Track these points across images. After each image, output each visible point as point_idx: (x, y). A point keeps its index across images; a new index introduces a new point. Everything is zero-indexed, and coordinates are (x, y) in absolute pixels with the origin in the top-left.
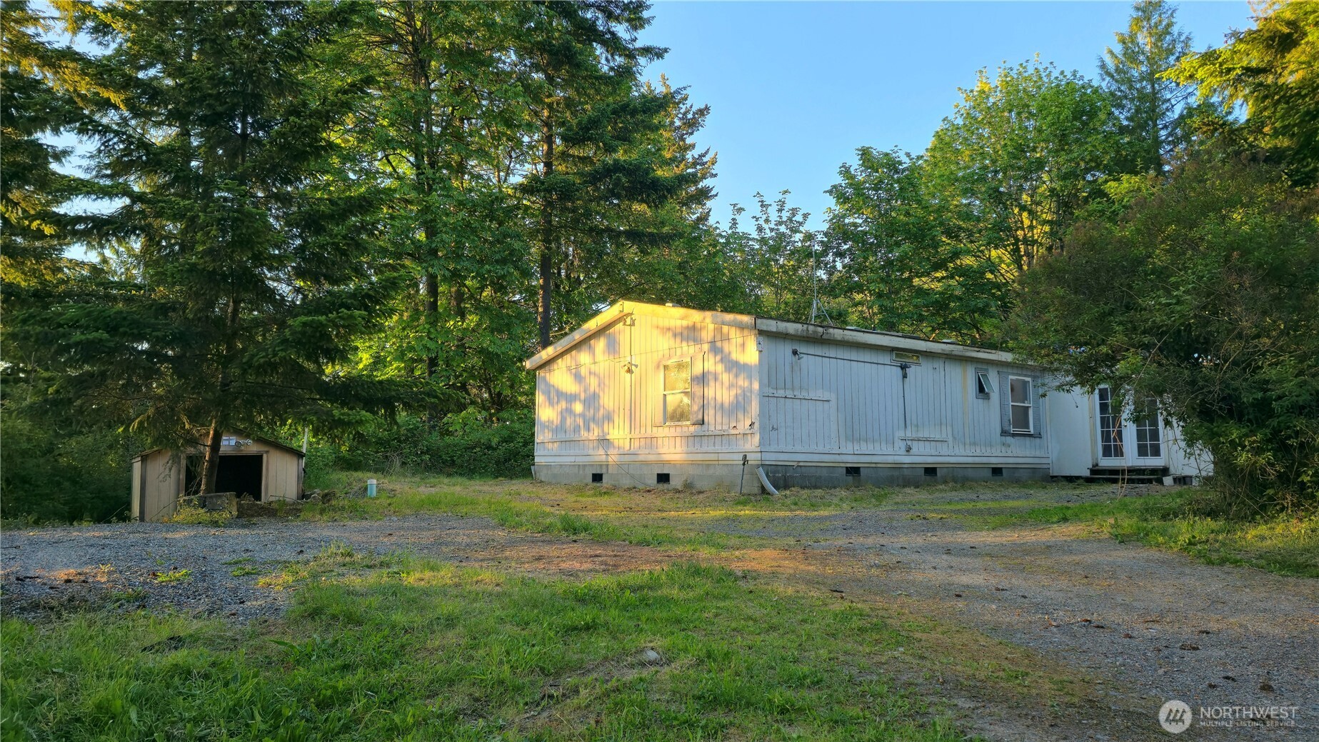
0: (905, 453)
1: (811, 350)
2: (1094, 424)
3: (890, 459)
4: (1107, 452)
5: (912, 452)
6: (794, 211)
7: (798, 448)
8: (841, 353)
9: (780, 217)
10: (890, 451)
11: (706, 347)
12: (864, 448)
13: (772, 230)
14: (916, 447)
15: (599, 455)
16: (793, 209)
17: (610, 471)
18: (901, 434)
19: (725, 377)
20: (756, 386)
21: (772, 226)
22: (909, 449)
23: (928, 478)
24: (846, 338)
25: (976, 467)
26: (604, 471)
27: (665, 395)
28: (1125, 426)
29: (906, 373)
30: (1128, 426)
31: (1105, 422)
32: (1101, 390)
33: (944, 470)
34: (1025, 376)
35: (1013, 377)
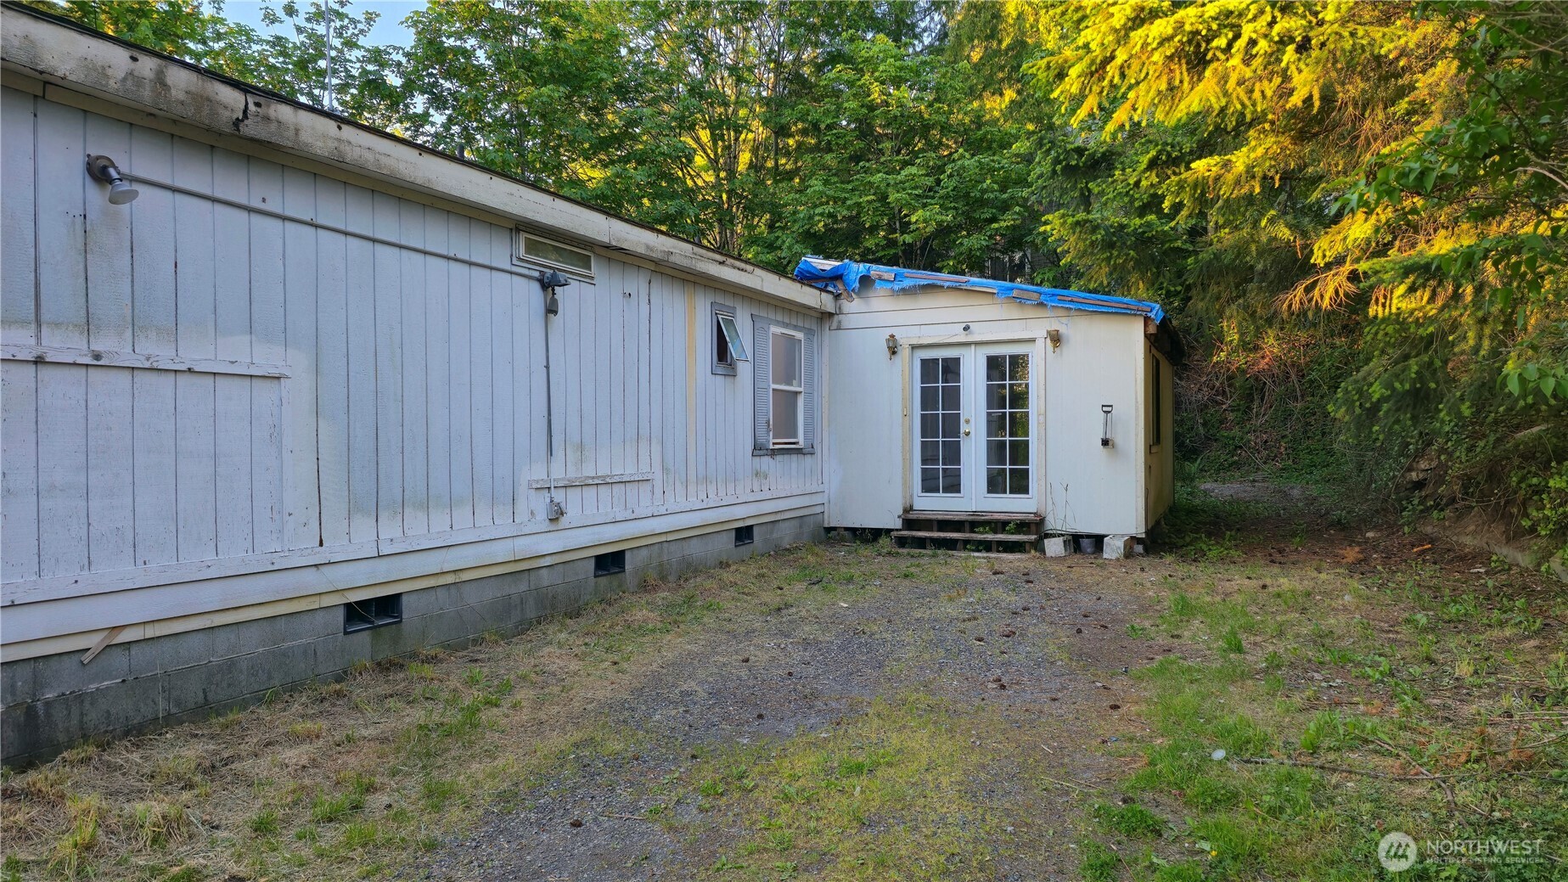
0: (546, 526)
1: (194, 174)
2: (911, 429)
3: (501, 552)
4: (929, 485)
5: (564, 521)
7: (114, 571)
8: (333, 208)
10: (504, 527)
12: (422, 529)
14: (577, 506)
18: (538, 473)
22: (557, 515)
23: (603, 581)
24: (352, 154)
25: (704, 534)
28: (968, 434)
29: (554, 302)
30: (972, 434)
31: (928, 425)
32: (924, 362)
33: (644, 552)
34: (795, 328)
35: (776, 330)
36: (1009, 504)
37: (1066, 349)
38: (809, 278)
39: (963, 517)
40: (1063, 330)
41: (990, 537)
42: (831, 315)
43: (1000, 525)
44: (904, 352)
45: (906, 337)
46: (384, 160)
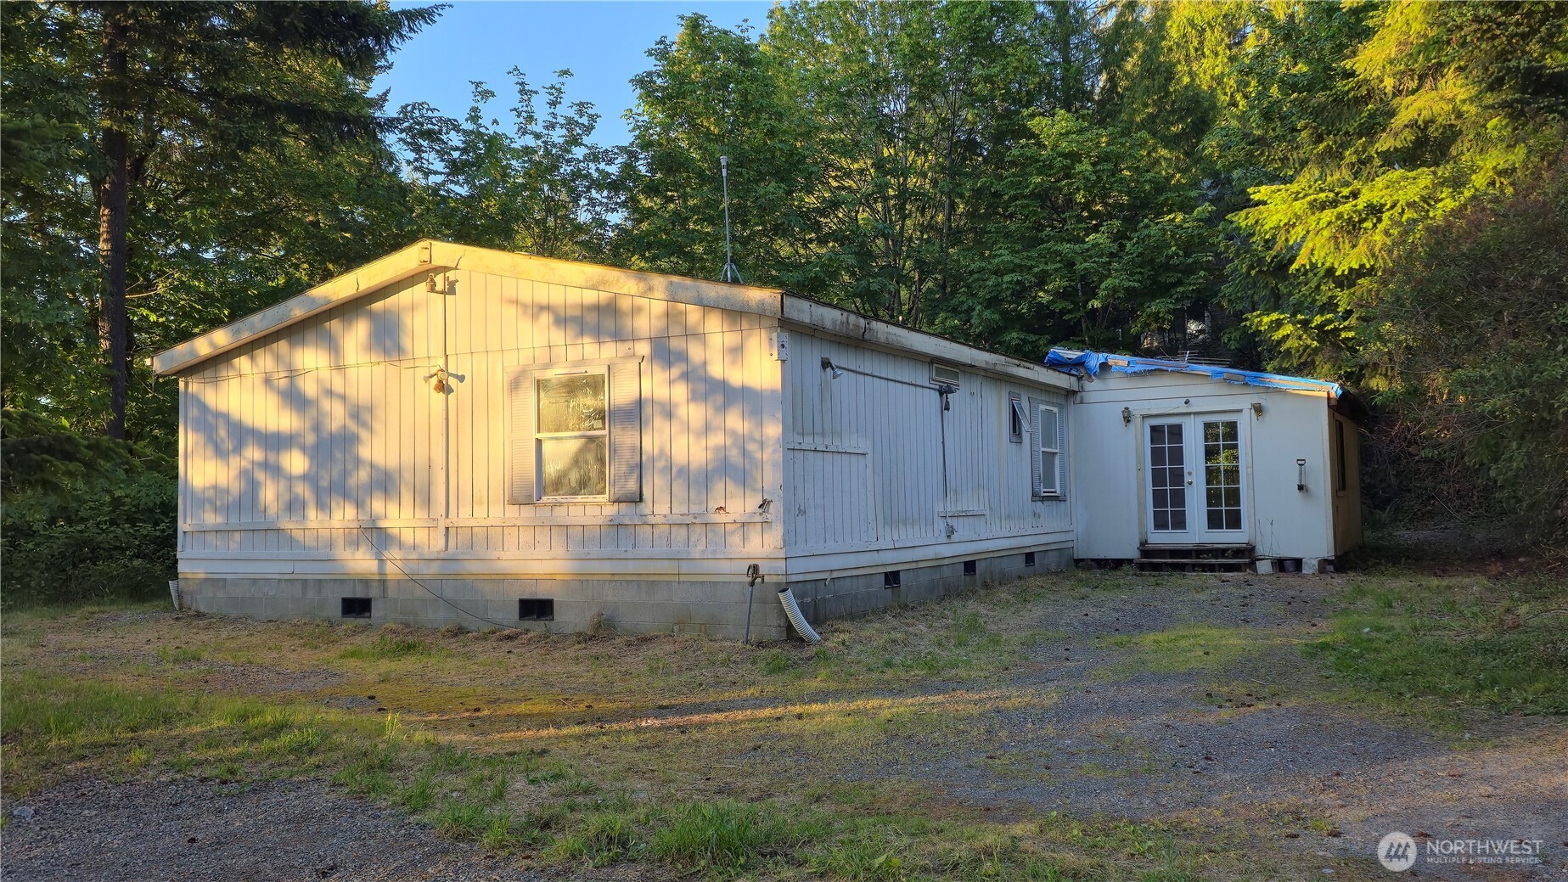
0: (945, 540)
2: (1144, 479)
3: (930, 553)
4: (1161, 523)
5: (955, 537)
6: (582, 107)
7: (831, 545)
8: (877, 366)
9: (554, 115)
10: (930, 538)
11: (643, 348)
12: (908, 536)
13: (537, 136)
14: (963, 529)
15: (361, 562)
16: (581, 104)
17: (391, 593)
18: (939, 508)
19: (695, 413)
20: (773, 430)
21: (539, 128)
22: (951, 531)
23: (968, 578)
24: (891, 338)
25: (1011, 555)
26: (374, 593)
27: (539, 442)
28: (1190, 483)
29: (947, 403)
30: (1194, 483)
31: (1158, 477)
32: (1154, 429)
33: (983, 564)
34: (1053, 404)
35: (1043, 407)
36: (1225, 537)
37: (1267, 417)
38: (1058, 365)
39: (1191, 547)
40: (1263, 403)
41: (1213, 561)
42: (1074, 393)
43: (1221, 552)
44: (1137, 421)
45: (1137, 409)
46: (899, 339)
